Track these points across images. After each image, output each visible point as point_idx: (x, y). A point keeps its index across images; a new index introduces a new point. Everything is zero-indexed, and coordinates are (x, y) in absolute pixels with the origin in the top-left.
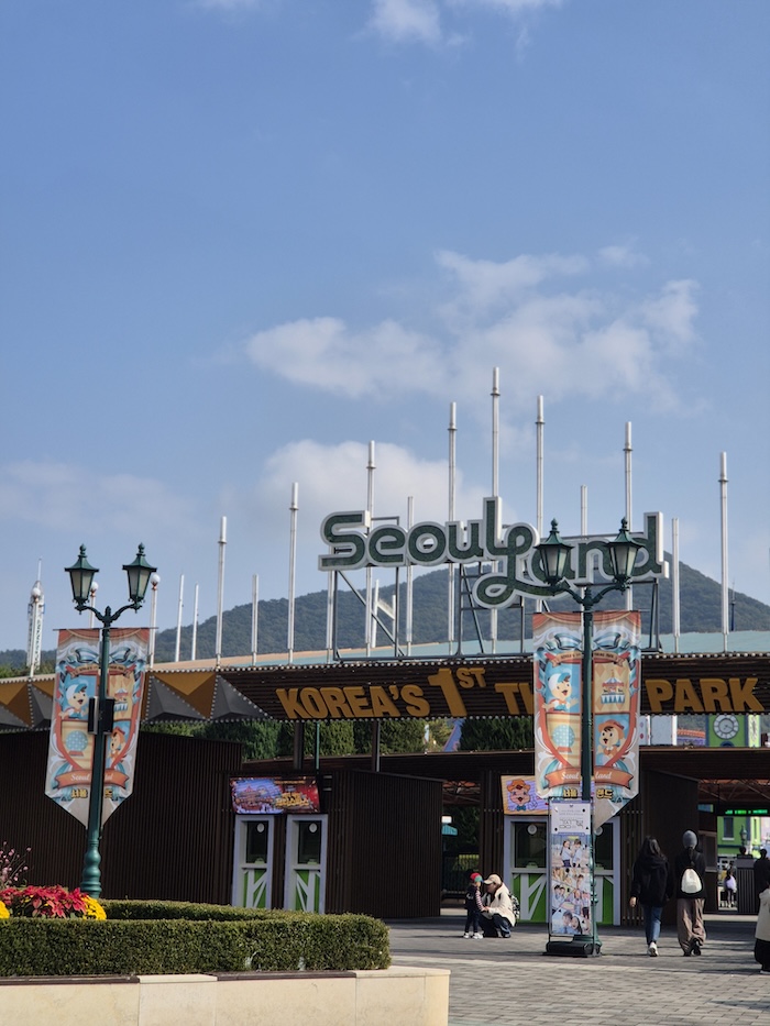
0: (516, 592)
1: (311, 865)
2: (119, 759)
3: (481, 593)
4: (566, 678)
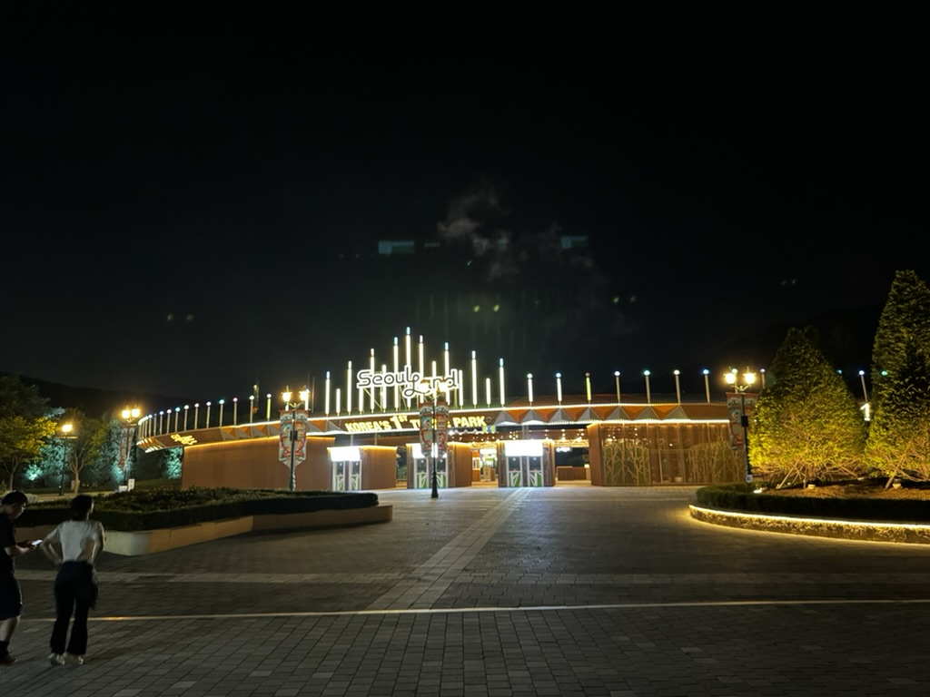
0: (415, 393)
1: (357, 475)
2: (301, 448)
3: (405, 394)
4: (428, 421)
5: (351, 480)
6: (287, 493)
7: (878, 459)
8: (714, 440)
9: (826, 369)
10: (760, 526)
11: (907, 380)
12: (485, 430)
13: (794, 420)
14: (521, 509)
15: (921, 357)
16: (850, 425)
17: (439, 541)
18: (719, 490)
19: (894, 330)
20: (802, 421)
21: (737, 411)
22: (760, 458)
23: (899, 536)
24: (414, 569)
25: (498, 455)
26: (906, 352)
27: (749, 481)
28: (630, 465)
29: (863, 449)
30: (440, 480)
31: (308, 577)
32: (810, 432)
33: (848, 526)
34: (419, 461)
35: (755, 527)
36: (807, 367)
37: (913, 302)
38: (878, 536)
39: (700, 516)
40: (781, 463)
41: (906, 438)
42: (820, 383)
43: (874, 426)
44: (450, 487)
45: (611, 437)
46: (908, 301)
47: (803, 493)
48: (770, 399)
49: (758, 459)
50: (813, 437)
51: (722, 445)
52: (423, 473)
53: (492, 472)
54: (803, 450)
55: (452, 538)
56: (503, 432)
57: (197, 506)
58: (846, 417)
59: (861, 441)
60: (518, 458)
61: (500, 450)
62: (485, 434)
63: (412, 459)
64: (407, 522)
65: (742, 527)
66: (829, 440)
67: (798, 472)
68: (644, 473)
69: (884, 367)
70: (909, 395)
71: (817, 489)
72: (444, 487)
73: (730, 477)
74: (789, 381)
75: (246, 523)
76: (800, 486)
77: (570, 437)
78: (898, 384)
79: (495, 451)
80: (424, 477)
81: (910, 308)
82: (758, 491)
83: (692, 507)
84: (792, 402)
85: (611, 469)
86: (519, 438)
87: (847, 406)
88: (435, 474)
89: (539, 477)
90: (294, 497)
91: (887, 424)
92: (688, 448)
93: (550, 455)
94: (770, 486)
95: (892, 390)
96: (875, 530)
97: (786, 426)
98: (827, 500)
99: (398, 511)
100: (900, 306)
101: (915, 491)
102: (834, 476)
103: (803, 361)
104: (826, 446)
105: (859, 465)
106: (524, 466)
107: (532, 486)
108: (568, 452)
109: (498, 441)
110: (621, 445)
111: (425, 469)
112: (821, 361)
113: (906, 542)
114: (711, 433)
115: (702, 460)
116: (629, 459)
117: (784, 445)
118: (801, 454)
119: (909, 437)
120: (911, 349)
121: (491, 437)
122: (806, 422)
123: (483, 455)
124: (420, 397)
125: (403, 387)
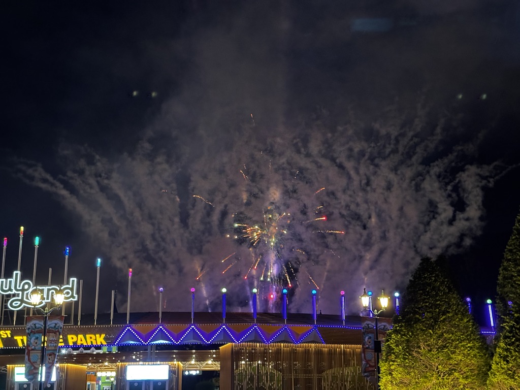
3: (11, 305)
4: (37, 338)
8: (347, 363)
9: (454, 298)
12: (105, 350)
13: (424, 348)
16: (475, 356)
20: (430, 351)
25: (117, 378)
29: (486, 381)
32: (437, 360)
34: (21, 385)
36: (437, 295)
42: (449, 312)
43: (496, 358)
45: (244, 360)
48: (401, 326)
49: (388, 388)
50: (440, 367)
51: (355, 371)
56: (126, 353)
58: (471, 348)
59: (484, 373)
60: (140, 382)
62: (104, 354)
63: (13, 383)
66: (455, 370)
69: (507, 299)
74: (419, 308)
77: (201, 359)
79: (114, 374)
84: (422, 330)
86: (144, 360)
87: (473, 337)
91: (507, 356)
93: (177, 379)
97: (415, 355)
103: (433, 289)
104: (452, 377)
108: (197, 376)
109: (119, 364)
110: (254, 369)
112: (450, 290)
114: (346, 359)
115: (335, 386)
116: (261, 384)
117: (413, 374)
118: (429, 384)
121: (111, 358)
122: (434, 352)
123: (99, 378)
124: (29, 309)
125: (9, 296)
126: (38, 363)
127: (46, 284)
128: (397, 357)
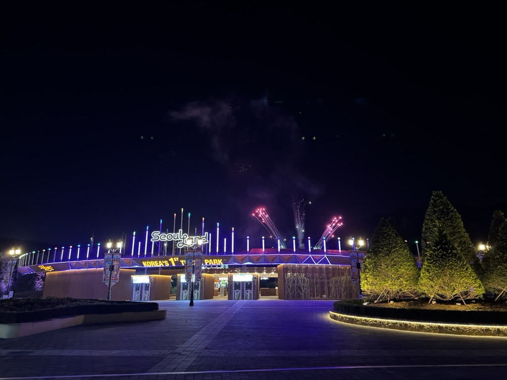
0: (184, 245)
1: (147, 291)
2: (116, 276)
3: (178, 245)
4: (190, 261)
5: (143, 294)
6: (106, 302)
7: (425, 288)
8: (343, 275)
9: (399, 240)
10: (365, 323)
11: (439, 247)
12: (222, 267)
13: (384, 266)
14: (240, 312)
15: (445, 236)
16: (411, 269)
17: (192, 331)
18: (345, 303)
19: (432, 221)
20: (387, 267)
21: (354, 260)
22: (366, 286)
23: (435, 329)
24: (177, 348)
25: (229, 281)
26: (438, 232)
27: (360, 298)
28: (299, 288)
29: (417, 282)
30: (195, 295)
31: (115, 353)
32: (391, 272)
33: (410, 324)
34: (184, 284)
35: (363, 324)
36: (390, 238)
37: (441, 207)
38: (425, 329)
39: (335, 317)
40: (377, 289)
41: (438, 277)
42: (397, 247)
43: (423, 270)
44: (200, 299)
45: (290, 272)
46: (439, 206)
47: (388, 305)
48: (371, 255)
49: (365, 287)
50: (393, 275)
51: (347, 278)
52: (185, 291)
53: (225, 291)
54: (388, 282)
55: (200, 330)
56: (232, 269)
57: (50, 309)
58: (409, 265)
59: (416, 279)
60: (239, 283)
61: (230, 278)
62: (222, 269)
63: (180, 283)
64: (174, 320)
65: (357, 324)
66: (401, 277)
67: (385, 294)
68: (306, 293)
69: (427, 240)
70: (440, 255)
71: (395, 303)
72: (197, 299)
73: (351, 295)
74: (381, 245)
75: (79, 319)
76: (386, 302)
77: (268, 272)
78: (434, 249)
79: (227, 279)
80: (185, 294)
81: (440, 210)
82: (365, 304)
83: (331, 312)
84: (383, 256)
85: (289, 290)
86: (241, 272)
87: (410, 260)
88: (192, 292)
89: (250, 294)
90: (110, 304)
91: (429, 269)
92: (329, 279)
93: (257, 281)
94: (371, 301)
95: (431, 252)
96: (423, 326)
97: (379, 269)
98: (399, 309)
99: (170, 313)
100: (435, 209)
101: (443, 305)
102: (404, 296)
103: (388, 235)
104: (399, 281)
105: (416, 291)
106: (243, 287)
107: (246, 299)
108: (267, 280)
109: (229, 274)
110: (295, 277)
111: (187, 289)
112: (397, 236)
113: (439, 333)
114: (341, 273)
115: (337, 286)
116: (299, 285)
117: (378, 279)
118: (387, 285)
119: (440, 277)
120: (440, 232)
121: (225, 271)
122: (389, 268)
123: (220, 281)
124: (186, 247)
125: (177, 241)
126: (192, 273)
127: (194, 235)
128: (369, 271)
